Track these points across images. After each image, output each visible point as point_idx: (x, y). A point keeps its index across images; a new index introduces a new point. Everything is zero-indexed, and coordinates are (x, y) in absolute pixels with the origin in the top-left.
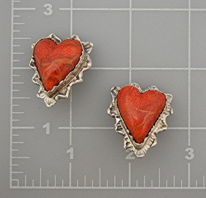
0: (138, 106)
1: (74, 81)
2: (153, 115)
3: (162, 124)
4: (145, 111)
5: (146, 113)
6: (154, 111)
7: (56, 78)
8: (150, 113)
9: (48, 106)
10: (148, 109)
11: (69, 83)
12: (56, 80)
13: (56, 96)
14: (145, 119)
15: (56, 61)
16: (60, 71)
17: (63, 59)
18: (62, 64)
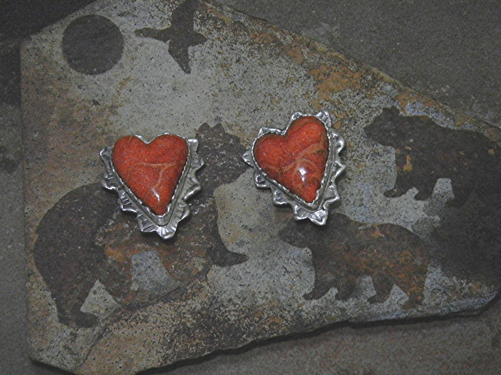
0: (146, 160)
1: (335, 173)
2: (171, 167)
3: (192, 183)
4: (159, 165)
5: (160, 166)
6: (172, 161)
7: (314, 178)
8: (167, 166)
9: (321, 224)
10: (161, 160)
11: (329, 178)
12: (315, 180)
13: (322, 205)
14: (161, 176)
15: (301, 154)
16: (314, 165)
17: (309, 148)
18: (312, 154)
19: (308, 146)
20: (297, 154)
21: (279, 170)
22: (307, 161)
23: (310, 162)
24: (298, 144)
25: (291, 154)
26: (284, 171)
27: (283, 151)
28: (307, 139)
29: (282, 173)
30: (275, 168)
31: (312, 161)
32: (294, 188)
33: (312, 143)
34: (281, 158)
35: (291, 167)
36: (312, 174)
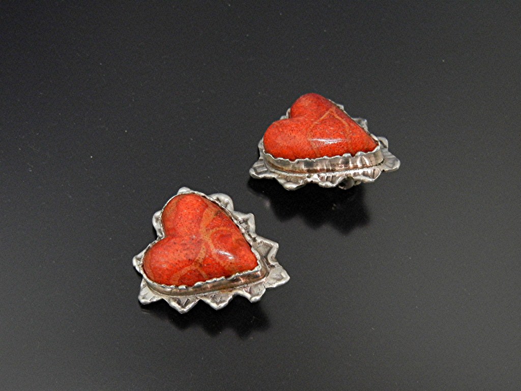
4: (327, 114)
15: (203, 230)
16: (225, 228)
17: (204, 218)
18: (212, 221)
19: (202, 217)
20: (197, 234)
21: (195, 265)
22: (214, 230)
23: (218, 229)
24: (189, 225)
25: (193, 239)
26: (201, 261)
27: (182, 244)
28: (193, 213)
29: (201, 265)
30: (188, 268)
31: (218, 227)
32: (227, 268)
33: (202, 212)
34: (185, 252)
35: (205, 250)
36: (231, 237)
